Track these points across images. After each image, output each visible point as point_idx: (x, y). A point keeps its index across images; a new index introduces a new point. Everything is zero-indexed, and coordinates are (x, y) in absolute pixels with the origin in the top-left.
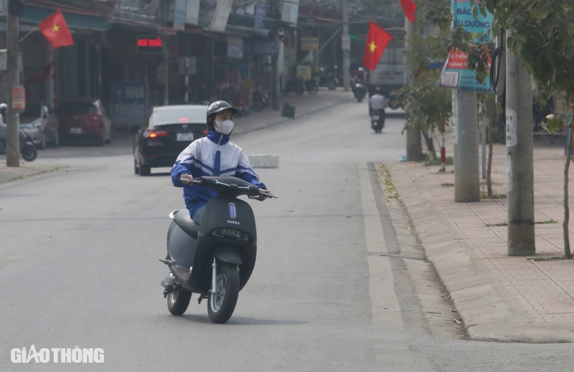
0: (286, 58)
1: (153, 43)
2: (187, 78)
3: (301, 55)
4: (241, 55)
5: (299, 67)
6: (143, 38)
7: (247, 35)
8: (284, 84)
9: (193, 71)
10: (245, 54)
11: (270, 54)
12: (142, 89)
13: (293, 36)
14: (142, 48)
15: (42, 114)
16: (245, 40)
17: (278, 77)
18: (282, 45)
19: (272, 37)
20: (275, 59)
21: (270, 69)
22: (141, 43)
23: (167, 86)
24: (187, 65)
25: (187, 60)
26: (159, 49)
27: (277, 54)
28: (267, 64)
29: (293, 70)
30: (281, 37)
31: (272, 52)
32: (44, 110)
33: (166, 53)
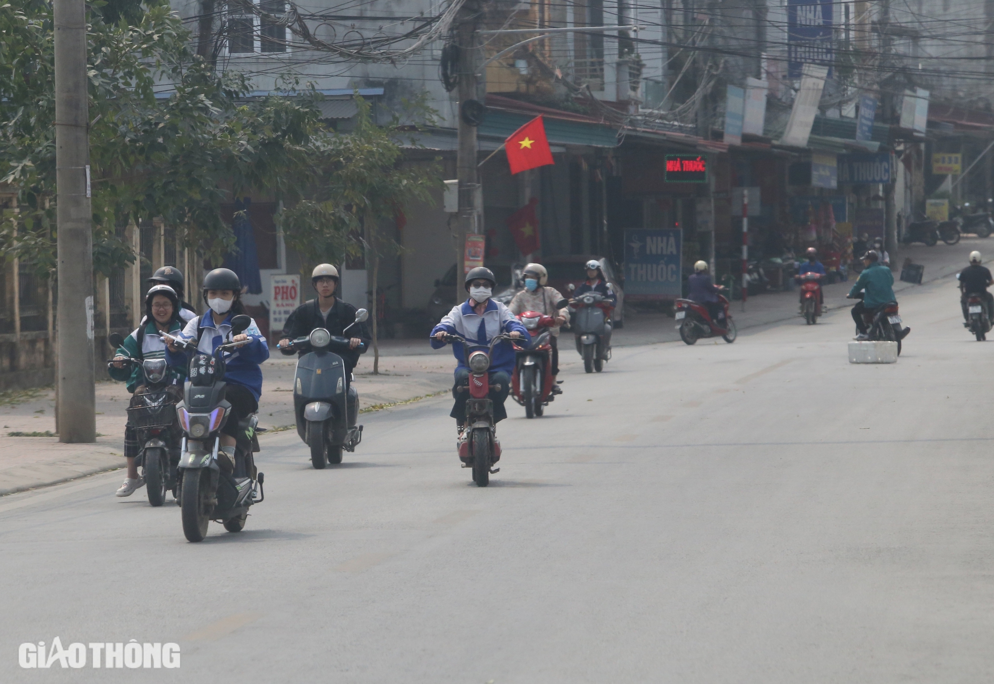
0: (908, 187)
1: (690, 166)
2: (745, 221)
3: (933, 182)
4: (834, 184)
5: (929, 202)
6: (675, 159)
7: (844, 151)
8: (904, 230)
9: (756, 210)
10: (839, 182)
11: (881, 181)
12: (672, 240)
13: (919, 152)
14: (672, 175)
15: (514, 282)
16: (841, 159)
17: (895, 217)
18: (901, 166)
19: (884, 154)
20: (889, 189)
21: (881, 205)
22: (670, 166)
23: (713, 234)
24: (746, 201)
25: (746, 192)
26: (700, 175)
27: (894, 181)
28: (877, 198)
29: (919, 207)
30: (899, 153)
31: (885, 178)
32: (517, 275)
33: (711, 181)
